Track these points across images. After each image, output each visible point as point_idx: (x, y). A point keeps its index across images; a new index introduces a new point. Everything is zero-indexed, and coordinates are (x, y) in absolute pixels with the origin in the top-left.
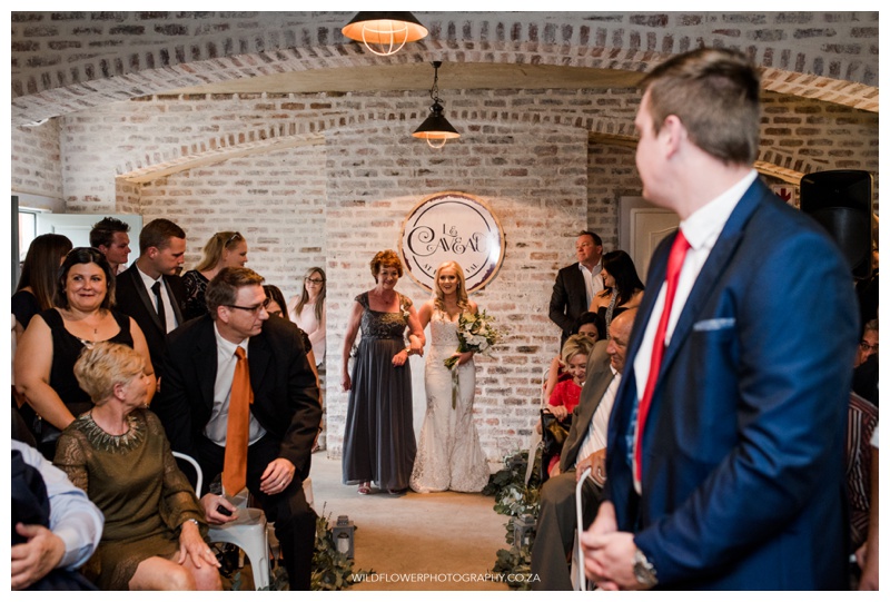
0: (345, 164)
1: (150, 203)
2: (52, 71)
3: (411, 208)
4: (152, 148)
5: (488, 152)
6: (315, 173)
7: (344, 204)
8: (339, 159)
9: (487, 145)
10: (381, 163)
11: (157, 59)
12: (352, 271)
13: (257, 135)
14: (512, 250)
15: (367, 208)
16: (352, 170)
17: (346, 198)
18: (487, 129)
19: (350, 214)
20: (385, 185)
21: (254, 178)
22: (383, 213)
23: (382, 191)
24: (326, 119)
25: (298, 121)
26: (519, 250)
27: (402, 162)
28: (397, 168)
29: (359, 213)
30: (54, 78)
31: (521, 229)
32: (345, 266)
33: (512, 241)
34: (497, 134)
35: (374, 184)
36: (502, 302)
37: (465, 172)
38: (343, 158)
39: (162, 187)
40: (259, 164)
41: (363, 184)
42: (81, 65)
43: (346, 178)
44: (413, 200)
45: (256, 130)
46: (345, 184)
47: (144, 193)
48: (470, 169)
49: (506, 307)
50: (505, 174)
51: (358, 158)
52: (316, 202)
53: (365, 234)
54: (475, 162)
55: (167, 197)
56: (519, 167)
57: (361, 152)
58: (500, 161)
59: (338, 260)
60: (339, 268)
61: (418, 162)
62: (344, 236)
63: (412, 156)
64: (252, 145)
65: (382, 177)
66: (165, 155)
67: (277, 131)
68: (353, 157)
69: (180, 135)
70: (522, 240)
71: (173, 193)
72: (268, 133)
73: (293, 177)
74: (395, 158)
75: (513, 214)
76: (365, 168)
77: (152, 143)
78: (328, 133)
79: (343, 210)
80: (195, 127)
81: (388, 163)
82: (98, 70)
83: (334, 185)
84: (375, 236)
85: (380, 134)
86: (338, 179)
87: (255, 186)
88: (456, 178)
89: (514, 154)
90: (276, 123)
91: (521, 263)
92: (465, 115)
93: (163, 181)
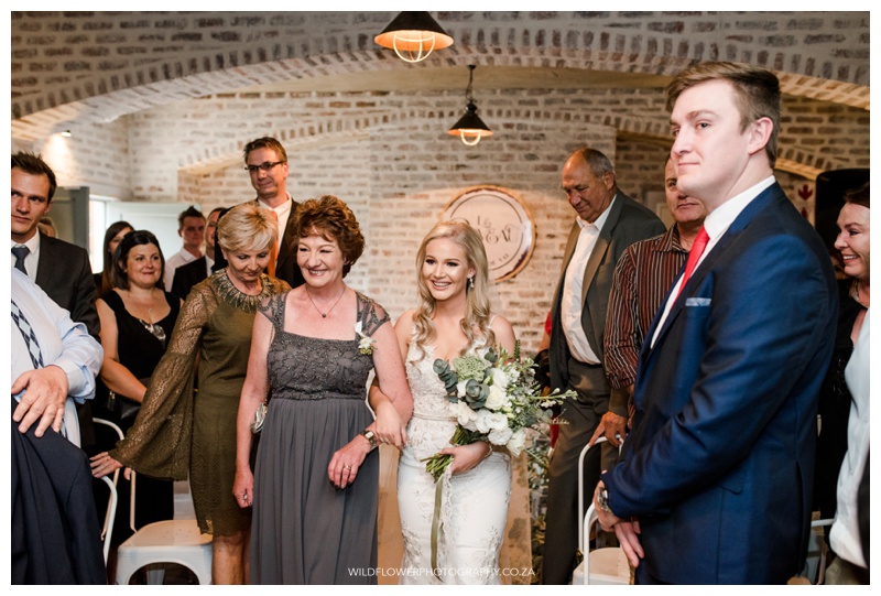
0: (387, 159)
1: (209, 193)
2: (120, 74)
3: (448, 200)
4: (211, 143)
5: (521, 148)
6: (360, 167)
7: (386, 196)
8: (382, 154)
9: (520, 142)
10: (421, 158)
11: (213, 62)
12: (393, 259)
13: (306, 131)
14: (543, 241)
15: (407, 200)
16: (394, 164)
17: (388, 190)
18: (520, 127)
19: (391, 206)
20: (424, 178)
21: (304, 172)
22: (422, 204)
23: (421, 184)
24: (371, 117)
25: (344, 119)
26: (549, 241)
27: (440, 158)
28: (435, 163)
29: (400, 205)
30: (122, 80)
31: (551, 221)
32: (387, 253)
33: (543, 232)
34: (529, 132)
35: (413, 178)
36: (532, 289)
37: (499, 167)
38: (386, 153)
39: (220, 179)
40: (309, 158)
41: (404, 178)
42: (146, 68)
43: (388, 172)
44: (450, 193)
45: (306, 127)
46: (387, 177)
47: (205, 184)
48: (504, 165)
49: (536, 295)
50: (537, 169)
51: (400, 154)
52: (361, 194)
53: (405, 225)
54: (509, 157)
55: (224, 188)
56: (549, 163)
57: (402, 147)
58: (532, 157)
59: (380, 248)
60: (381, 256)
61: (455, 158)
62: (385, 225)
63: (450, 152)
64: (302, 141)
65: (421, 171)
66: (223, 150)
67: (325, 127)
68: (394, 153)
69: (236, 131)
70: (552, 232)
71: (230, 184)
72: (316, 130)
73: (340, 170)
74: (433, 153)
75: (544, 207)
76: (406, 162)
77: (211, 138)
78: (372, 130)
79: (384, 201)
80: (250, 123)
81: (428, 158)
82: (160, 73)
83: (377, 178)
84: (414, 226)
85: (420, 131)
86: (381, 173)
87: (305, 179)
88: (491, 173)
89: (545, 151)
90: (324, 120)
91: (551, 253)
92: (500, 113)
93: (221, 173)
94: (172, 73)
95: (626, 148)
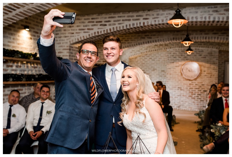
0: (171, 56)
1: (133, 62)
2: (131, 44)
3: (183, 64)
4: (136, 52)
5: (198, 53)
6: (164, 57)
7: (170, 63)
8: (169, 55)
9: (198, 52)
10: (178, 55)
11: (147, 42)
12: (171, 75)
13: (154, 50)
14: (203, 72)
15: (175, 64)
16: (172, 57)
17: (170, 62)
18: (198, 49)
19: (171, 65)
20: (178, 59)
22: (177, 65)
23: (177, 61)
24: (167, 48)
25: (162, 48)
26: (204, 72)
27: (181, 55)
28: (180, 56)
29: (173, 65)
30: (131, 45)
31: (205, 68)
32: (170, 74)
33: (203, 70)
34: (200, 50)
35: (176, 59)
36: (200, 82)
37: (193, 57)
38: (170, 55)
39: (135, 59)
40: (154, 55)
41: (174, 59)
42: (135, 43)
43: (171, 58)
44: (183, 62)
45: (154, 49)
46: (171, 59)
47: (133, 60)
48: (195, 57)
49: (201, 83)
50: (202, 58)
51: (173, 55)
52: (164, 62)
53: (174, 69)
54: (195, 55)
55: (136, 61)
56: (204, 56)
57: (174, 53)
58: (201, 55)
59: (169, 73)
60: (169, 75)
61: (184, 55)
62: (170, 69)
63: (183, 54)
64: (152, 52)
65: (177, 58)
66: (138, 54)
67: (158, 50)
68: (172, 54)
69: (140, 50)
70: (204, 70)
71: (138, 60)
72: (156, 50)
73: (160, 57)
74: (180, 54)
75: (203, 65)
76: (175, 56)
77: (136, 51)
78: (168, 50)
79: (170, 64)
80: (143, 49)
81: (179, 55)
82: (138, 44)
83: (168, 59)
84: (176, 69)
85: (177, 50)
86: (169, 58)
87: (153, 59)
88: (192, 58)
89: (203, 54)
90: (158, 48)
91: (204, 74)
92: (194, 47)
93: (136, 58)
94: (140, 44)
95: (221, 53)
